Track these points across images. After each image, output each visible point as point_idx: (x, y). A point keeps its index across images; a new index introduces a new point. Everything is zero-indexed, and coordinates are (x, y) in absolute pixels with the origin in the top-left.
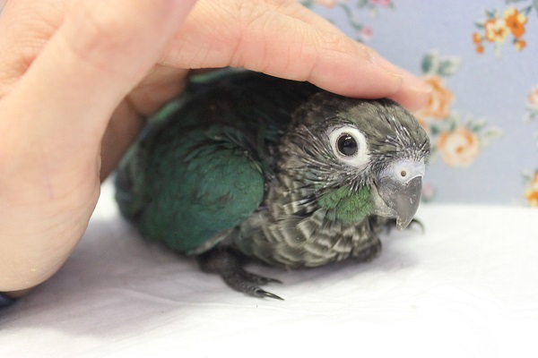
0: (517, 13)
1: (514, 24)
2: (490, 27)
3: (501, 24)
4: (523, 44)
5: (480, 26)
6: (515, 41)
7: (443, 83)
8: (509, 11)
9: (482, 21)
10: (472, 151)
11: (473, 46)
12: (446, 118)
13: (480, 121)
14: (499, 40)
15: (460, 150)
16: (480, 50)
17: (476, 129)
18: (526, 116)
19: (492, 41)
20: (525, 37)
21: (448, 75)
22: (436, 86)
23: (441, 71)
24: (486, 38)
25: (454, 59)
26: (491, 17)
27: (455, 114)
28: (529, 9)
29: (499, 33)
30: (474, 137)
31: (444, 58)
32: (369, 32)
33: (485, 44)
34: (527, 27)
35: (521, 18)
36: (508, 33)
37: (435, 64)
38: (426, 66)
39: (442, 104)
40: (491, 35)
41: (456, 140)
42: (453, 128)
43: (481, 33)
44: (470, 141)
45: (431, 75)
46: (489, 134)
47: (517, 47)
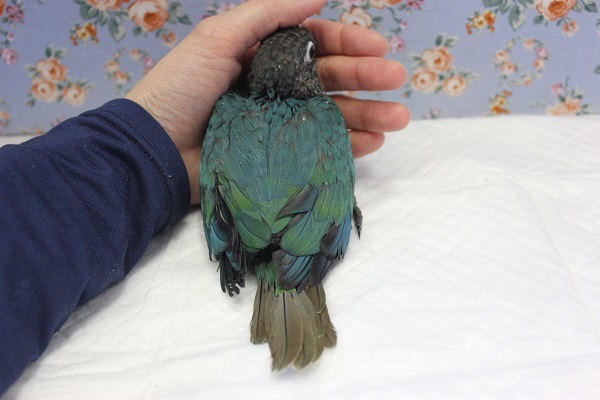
0: (490, 13)
1: (489, 19)
2: (476, 20)
3: (481, 18)
4: (493, 29)
5: (471, 20)
6: (489, 27)
7: (448, 51)
8: (486, 11)
9: (472, 17)
10: (462, 88)
11: (466, 31)
12: (448, 70)
13: (467, 71)
14: (480, 27)
15: (455, 87)
16: (470, 32)
17: (465, 75)
18: (493, 67)
19: (476, 27)
20: (494, 25)
21: (451, 46)
22: (443, 53)
23: (447, 45)
24: (473, 26)
25: (455, 38)
26: (477, 15)
27: (454, 68)
28: (496, 11)
29: (481, 23)
30: (464, 79)
31: (449, 38)
32: (405, 24)
33: (472, 29)
34: (496, 20)
35: (492, 15)
36: (485, 23)
37: (444, 41)
38: (438, 42)
39: (447, 62)
40: (476, 24)
41: (454, 82)
42: (452, 75)
43: (471, 23)
44: (461, 81)
45: (441, 47)
46: (473, 77)
47: (490, 30)
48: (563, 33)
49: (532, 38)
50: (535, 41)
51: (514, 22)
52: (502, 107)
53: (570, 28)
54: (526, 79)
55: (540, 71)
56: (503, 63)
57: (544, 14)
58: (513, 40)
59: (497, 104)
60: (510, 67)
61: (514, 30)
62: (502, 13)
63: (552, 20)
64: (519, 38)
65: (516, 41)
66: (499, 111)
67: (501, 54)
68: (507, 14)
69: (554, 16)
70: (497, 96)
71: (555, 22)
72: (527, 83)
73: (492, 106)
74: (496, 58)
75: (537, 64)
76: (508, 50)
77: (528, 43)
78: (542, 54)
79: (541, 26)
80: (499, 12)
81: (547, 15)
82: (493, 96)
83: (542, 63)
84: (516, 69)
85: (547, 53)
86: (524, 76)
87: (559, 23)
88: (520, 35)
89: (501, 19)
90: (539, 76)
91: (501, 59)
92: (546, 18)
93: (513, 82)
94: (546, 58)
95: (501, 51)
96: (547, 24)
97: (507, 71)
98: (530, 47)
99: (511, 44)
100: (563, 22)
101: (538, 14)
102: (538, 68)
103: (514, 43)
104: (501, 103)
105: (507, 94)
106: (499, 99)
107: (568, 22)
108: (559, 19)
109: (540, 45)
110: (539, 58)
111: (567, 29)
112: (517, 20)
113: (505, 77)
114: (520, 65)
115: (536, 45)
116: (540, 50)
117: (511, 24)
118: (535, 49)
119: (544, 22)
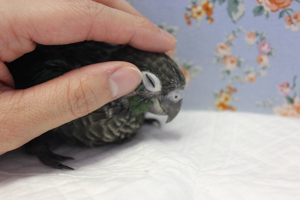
0: (208, 2)
1: (207, 9)
2: (194, 10)
3: (200, 8)
4: (212, 20)
5: (189, 10)
6: (208, 18)
8: (204, 1)
9: (190, 6)
11: (185, 21)
13: (190, 63)
14: (199, 18)
16: (189, 23)
17: (188, 68)
18: (214, 61)
19: (195, 18)
20: (214, 16)
24: (192, 16)
26: (195, 5)
29: (199, 13)
30: (187, 72)
33: (192, 20)
34: (215, 11)
35: (211, 5)
36: (204, 14)
40: (195, 15)
43: (189, 14)
46: (196, 70)
47: (209, 22)
48: (287, 27)
49: (253, 31)
50: (257, 35)
51: (233, 14)
52: (228, 103)
53: (294, 21)
54: (251, 75)
55: (264, 68)
56: (225, 57)
57: (263, 5)
58: (234, 32)
59: (222, 99)
60: (232, 62)
61: (234, 22)
62: (220, 4)
63: (273, 11)
64: (239, 30)
65: (237, 34)
66: (224, 107)
67: (222, 48)
68: (225, 4)
69: (275, 7)
70: (222, 91)
71: (278, 13)
72: (251, 80)
73: (217, 102)
74: (217, 51)
75: (261, 60)
76: (229, 44)
77: (249, 36)
78: (265, 48)
79: (262, 18)
81: (267, 5)
82: (217, 91)
83: (265, 59)
84: (239, 64)
85: (269, 47)
86: (248, 73)
87: (281, 15)
88: (241, 28)
89: (219, 10)
90: (264, 73)
91: (222, 53)
92: (267, 9)
93: (237, 77)
94: (269, 54)
95: (223, 44)
96: (267, 16)
97: (230, 66)
98: (252, 41)
99: (231, 37)
100: (285, 15)
101: (258, 5)
102: (262, 64)
103: (235, 36)
104: (227, 99)
105: (232, 90)
106: (224, 95)
107: (292, 15)
108: (281, 10)
109: (263, 39)
110: (262, 53)
111: (290, 22)
112: (236, 11)
113: (228, 72)
114: (242, 59)
115: (257, 39)
116: (263, 45)
117: (231, 16)
118: (257, 43)
119: (265, 13)
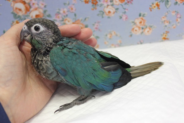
0: (158, 3)
1: (158, 5)
3: (155, 5)
4: (159, 8)
7: (144, 18)
8: (156, 2)
9: (151, 5)
10: (151, 31)
11: (150, 10)
12: (145, 25)
13: (152, 25)
14: (155, 8)
15: (148, 32)
16: (151, 11)
17: (151, 27)
18: (161, 23)
19: (153, 9)
20: (160, 7)
21: (145, 17)
22: (142, 19)
23: (143, 16)
24: (152, 8)
25: (146, 13)
26: (153, 4)
27: (147, 24)
28: (160, 2)
29: (155, 7)
30: (151, 28)
31: (144, 13)
32: (127, 10)
33: (152, 9)
34: (160, 5)
35: (159, 4)
36: (156, 7)
37: (142, 15)
38: (140, 15)
39: (144, 23)
40: (153, 7)
41: (147, 29)
42: (146, 27)
43: (151, 7)
44: (150, 29)
45: (141, 17)
46: (154, 27)
47: (158, 9)
49: (174, 10)
50: (176, 12)
51: (167, 5)
52: (166, 37)
54: (174, 26)
55: (179, 23)
56: (165, 21)
57: (177, 1)
58: (167, 12)
59: (164, 36)
60: (167, 22)
61: (167, 8)
62: (162, 3)
63: (181, 3)
64: (169, 11)
65: (169, 12)
66: (165, 39)
67: (163, 18)
68: (164, 3)
69: (181, 1)
70: (164, 33)
71: (182, 4)
72: (174, 28)
73: (162, 37)
74: (162, 19)
75: (177, 20)
76: (166, 16)
77: (173, 13)
78: (179, 16)
79: (177, 5)
80: (161, 2)
82: (162, 34)
83: (179, 20)
84: (170, 23)
85: (180, 15)
86: (173, 25)
89: (162, 5)
90: (178, 25)
91: (163, 19)
92: (179, 2)
93: (169, 27)
94: (180, 18)
95: (163, 16)
96: (179, 5)
97: (166, 24)
98: (174, 14)
99: (166, 13)
101: (176, 1)
102: (178, 22)
103: (168, 13)
104: (166, 36)
105: (167, 32)
106: (165, 35)
109: (178, 13)
110: (178, 18)
112: (168, 4)
113: (166, 26)
114: (171, 21)
115: (176, 13)
116: (178, 15)
117: (166, 6)
118: (176, 14)
119: (178, 4)
